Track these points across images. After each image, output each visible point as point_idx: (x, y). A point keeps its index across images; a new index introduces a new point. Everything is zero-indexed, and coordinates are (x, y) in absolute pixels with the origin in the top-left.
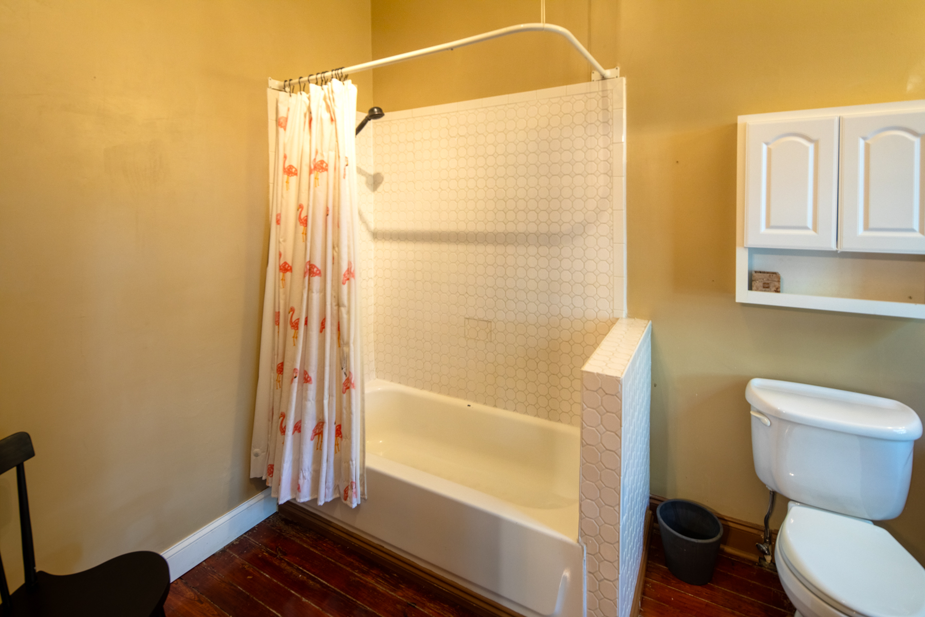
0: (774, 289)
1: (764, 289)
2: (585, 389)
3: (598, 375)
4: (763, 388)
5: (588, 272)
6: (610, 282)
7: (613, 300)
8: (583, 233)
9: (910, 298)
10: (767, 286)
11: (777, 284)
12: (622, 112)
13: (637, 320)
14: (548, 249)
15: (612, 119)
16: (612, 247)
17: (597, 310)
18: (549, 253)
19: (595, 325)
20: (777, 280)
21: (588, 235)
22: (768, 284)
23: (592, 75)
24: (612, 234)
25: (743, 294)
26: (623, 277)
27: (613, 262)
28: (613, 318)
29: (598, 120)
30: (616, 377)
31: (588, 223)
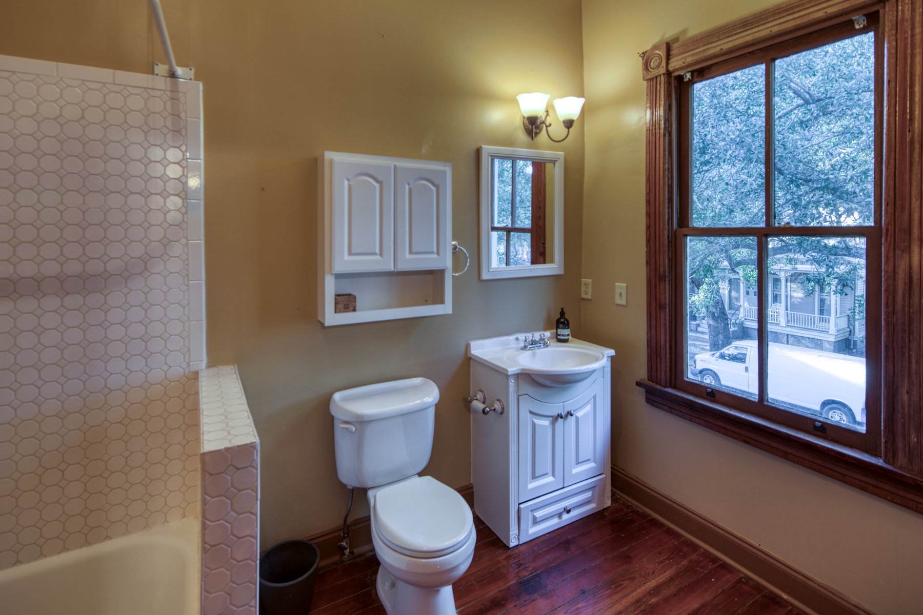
0: (352, 309)
1: (344, 310)
2: (207, 475)
3: (227, 449)
4: (345, 399)
5: (152, 321)
6: (184, 330)
7: (189, 351)
8: (143, 271)
9: (426, 301)
10: (346, 307)
11: (353, 303)
12: (199, 123)
13: (220, 367)
14: (82, 298)
15: (186, 129)
16: (188, 286)
17: (165, 368)
18: (84, 304)
19: (163, 388)
20: (353, 300)
21: (152, 274)
22: (348, 305)
23: (156, 66)
24: (187, 270)
25: (331, 318)
26: (202, 320)
27: (188, 304)
28: (190, 372)
29: (165, 126)
30: (251, 443)
31: (152, 258)
